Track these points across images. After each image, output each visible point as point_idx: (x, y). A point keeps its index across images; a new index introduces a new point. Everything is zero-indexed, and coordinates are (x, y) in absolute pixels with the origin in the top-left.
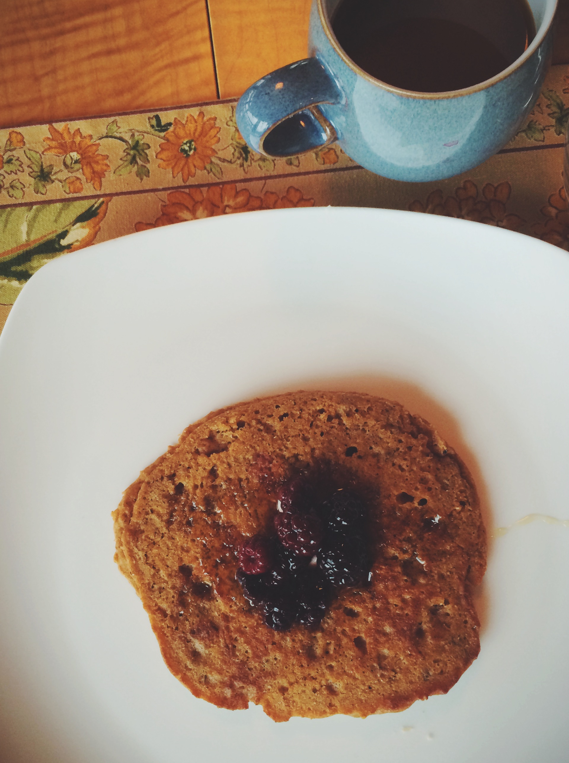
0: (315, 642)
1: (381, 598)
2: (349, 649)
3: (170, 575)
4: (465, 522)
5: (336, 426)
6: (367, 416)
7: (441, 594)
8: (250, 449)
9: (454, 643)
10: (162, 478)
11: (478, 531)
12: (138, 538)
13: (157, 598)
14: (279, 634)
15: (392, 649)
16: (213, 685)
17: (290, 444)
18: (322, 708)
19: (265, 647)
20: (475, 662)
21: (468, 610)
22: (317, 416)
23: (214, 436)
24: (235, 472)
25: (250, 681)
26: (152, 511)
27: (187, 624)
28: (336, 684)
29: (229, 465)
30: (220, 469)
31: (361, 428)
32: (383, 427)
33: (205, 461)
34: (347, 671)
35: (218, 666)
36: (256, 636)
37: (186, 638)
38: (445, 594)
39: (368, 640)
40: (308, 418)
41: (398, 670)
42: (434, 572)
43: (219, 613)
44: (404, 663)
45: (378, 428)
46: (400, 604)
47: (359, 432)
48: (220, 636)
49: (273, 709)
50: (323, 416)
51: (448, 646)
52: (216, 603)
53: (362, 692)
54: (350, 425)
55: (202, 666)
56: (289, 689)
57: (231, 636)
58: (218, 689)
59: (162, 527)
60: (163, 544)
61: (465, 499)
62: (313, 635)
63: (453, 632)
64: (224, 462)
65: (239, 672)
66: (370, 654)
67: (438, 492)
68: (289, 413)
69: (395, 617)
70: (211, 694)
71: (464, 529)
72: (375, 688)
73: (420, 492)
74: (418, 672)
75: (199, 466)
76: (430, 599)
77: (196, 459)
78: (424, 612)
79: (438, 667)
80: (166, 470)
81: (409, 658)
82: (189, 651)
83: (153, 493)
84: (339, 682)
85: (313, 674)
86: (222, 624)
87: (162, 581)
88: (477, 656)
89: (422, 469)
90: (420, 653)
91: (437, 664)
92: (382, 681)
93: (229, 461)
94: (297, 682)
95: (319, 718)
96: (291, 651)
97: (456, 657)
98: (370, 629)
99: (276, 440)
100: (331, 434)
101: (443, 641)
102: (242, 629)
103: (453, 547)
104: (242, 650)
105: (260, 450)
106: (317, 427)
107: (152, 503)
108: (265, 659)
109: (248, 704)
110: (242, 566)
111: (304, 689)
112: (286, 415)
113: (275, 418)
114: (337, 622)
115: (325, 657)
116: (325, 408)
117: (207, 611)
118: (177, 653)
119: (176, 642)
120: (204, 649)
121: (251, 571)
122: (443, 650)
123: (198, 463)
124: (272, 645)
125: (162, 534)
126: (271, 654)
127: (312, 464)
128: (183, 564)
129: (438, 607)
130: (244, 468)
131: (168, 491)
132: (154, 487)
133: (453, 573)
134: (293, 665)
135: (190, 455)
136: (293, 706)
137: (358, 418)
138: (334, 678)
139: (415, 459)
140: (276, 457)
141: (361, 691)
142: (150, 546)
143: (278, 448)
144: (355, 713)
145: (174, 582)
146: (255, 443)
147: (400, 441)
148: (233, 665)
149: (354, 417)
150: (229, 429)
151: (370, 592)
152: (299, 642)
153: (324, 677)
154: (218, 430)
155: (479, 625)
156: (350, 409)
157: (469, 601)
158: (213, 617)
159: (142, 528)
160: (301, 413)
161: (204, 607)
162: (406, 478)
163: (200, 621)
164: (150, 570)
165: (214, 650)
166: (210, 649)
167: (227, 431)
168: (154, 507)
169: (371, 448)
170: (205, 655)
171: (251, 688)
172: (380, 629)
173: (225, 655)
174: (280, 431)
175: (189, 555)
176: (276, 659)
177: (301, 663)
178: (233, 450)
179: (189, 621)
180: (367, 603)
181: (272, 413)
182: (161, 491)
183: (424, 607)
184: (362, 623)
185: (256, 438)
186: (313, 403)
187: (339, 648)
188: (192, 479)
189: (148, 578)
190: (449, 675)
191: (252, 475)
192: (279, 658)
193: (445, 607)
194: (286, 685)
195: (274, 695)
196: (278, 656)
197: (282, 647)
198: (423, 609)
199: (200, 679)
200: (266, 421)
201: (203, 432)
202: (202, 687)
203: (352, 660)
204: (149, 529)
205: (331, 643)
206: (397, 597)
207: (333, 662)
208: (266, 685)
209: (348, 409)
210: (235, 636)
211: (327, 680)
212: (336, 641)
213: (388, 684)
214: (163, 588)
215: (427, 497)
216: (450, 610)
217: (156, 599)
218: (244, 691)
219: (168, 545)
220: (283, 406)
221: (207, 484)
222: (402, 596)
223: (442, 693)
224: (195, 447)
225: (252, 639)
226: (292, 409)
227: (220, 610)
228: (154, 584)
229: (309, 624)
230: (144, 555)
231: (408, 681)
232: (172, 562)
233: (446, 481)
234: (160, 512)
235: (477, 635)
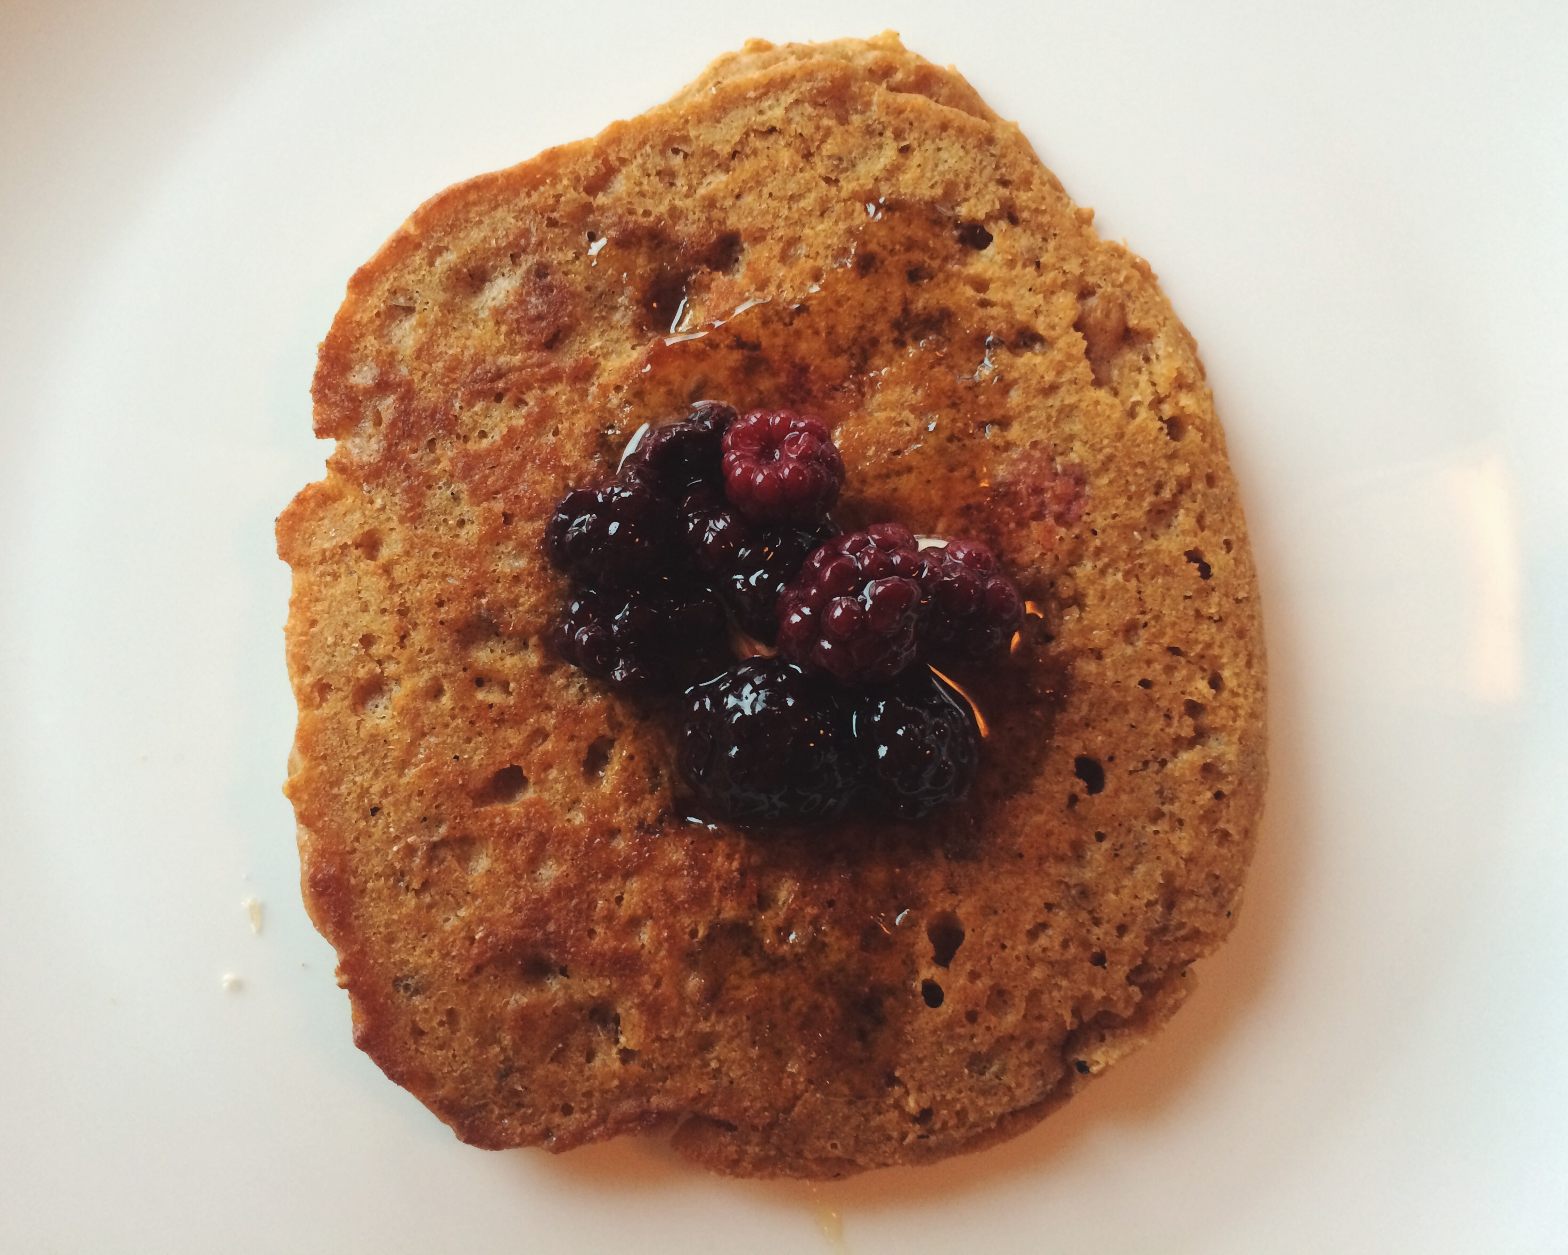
0: (510, 644)
1: (640, 855)
2: (491, 749)
3: (711, 203)
4: (867, 1120)
5: (1171, 731)
6: (1204, 829)
7: (653, 1041)
8: (1100, 457)
9: (504, 1075)
10: (1004, 183)
11: (839, 1158)
12: (823, 105)
13: (645, 163)
14: (536, 533)
15: (488, 884)
16: (385, 332)
17: (1117, 583)
18: (315, 661)
19: (497, 492)
20: (447, 1132)
21: (603, 1119)
22: (1203, 670)
23: (1132, 346)
24: (1028, 409)
25: (397, 444)
26: (905, 151)
27: (566, 255)
28: (386, 708)
29: (1052, 389)
30: (1038, 360)
31: (1166, 808)
32: (1169, 877)
33: (1061, 315)
34: (423, 743)
35: (442, 348)
36: (530, 464)
37: (524, 251)
38: (653, 1052)
39: (514, 808)
40: (1196, 642)
41: (428, 899)
42: (718, 1022)
43: (599, 352)
44: (447, 920)
45: (1166, 863)
46: (623, 912)
47: (1154, 803)
48: (530, 353)
49: (314, 512)
50: (1201, 687)
51: (496, 1056)
52: (628, 345)
53: (362, 786)
54: (1177, 774)
55: (442, 297)
56: (372, 563)
57: (530, 387)
58: (373, 345)
59: (858, 179)
60: (807, 183)
61: (938, 1126)
62: (533, 640)
63: (540, 1072)
64: (1059, 373)
65: (424, 410)
66: (476, 815)
67: (962, 1045)
68: (1212, 582)
69: (585, 897)
70: (359, 324)
71: (847, 1118)
72: (375, 826)
73: (964, 988)
74: (421, 962)
75: (1045, 297)
76: (639, 1006)
77: (1064, 286)
78: (600, 985)
79: (435, 1024)
80: (1030, 194)
81: (463, 934)
82: (487, 259)
83: (962, 153)
84: (393, 717)
85: (418, 637)
86: (566, 361)
87: (695, 182)
88: (467, 1141)
89: (1034, 996)
90: (478, 969)
91: (444, 1019)
92: (395, 849)
93: (1064, 389)
94: (393, 587)
95: (287, 651)
96: (485, 573)
97: (464, 1079)
98: (549, 816)
99: (1127, 538)
100: (1146, 712)
101: (513, 1040)
102: (551, 423)
103: (794, 1084)
104: (488, 421)
105: (1099, 488)
106: (1169, 669)
107: (930, 152)
108: (460, 491)
109: (328, 436)
110: (747, 421)
111: (373, 608)
112: (1205, 571)
113: (1196, 536)
114: (570, 715)
115: (468, 674)
116: (1225, 695)
117: (604, 318)
118: (481, 222)
119: (513, 221)
120: (491, 304)
121: (735, 446)
122: (485, 1041)
123: (1053, 293)
124: (504, 514)
125: (837, 181)
126: (476, 509)
127: (1055, 649)
128: (745, 245)
129: (611, 1026)
130: (1040, 435)
131: (966, 200)
132: (979, 157)
133: (715, 1077)
134: (444, 576)
135: (1077, 271)
136: (322, 575)
137: (1197, 798)
138: (402, 703)
139: (1066, 975)
140: (1077, 537)
141: (366, 785)
142: (798, 141)
143: (1104, 544)
144: (302, 764)
145: (691, 216)
146: (1119, 470)
147: (1122, 929)
148: (445, 391)
149: (1201, 788)
150: (1162, 390)
151: (660, 820)
152: (512, 597)
153: (406, 671)
154: (1153, 357)
155: (559, 1148)
156: (1225, 776)
157: (631, 1125)
158: (585, 334)
159: (856, 119)
160: (1210, 618)
161: (614, 308)
162: (1009, 943)
163: (574, 295)
164: (728, 141)
165: (488, 336)
166: (491, 324)
167: (1154, 384)
168: (916, 158)
169: (1100, 837)
170: (474, 306)
171: (376, 447)
172: (549, 847)
173: (474, 369)
174: (1157, 551)
175: (774, 263)
176: (461, 523)
177: (449, 600)
178: (1097, 403)
179: (573, 261)
180: (625, 812)
181: (1210, 527)
182: (967, 178)
183: (615, 986)
184: (567, 791)
185: (1136, 474)
186: (1241, 656)
187: (494, 721)
188: (1003, 272)
189: (703, 136)
190: (411, 1053)
191: (1021, 460)
192: (463, 532)
193: (614, 1051)
194: (385, 553)
195: (356, 518)
196: (471, 532)
197: (498, 544)
198: (608, 982)
199: (405, 291)
200: (1187, 509)
201: (1147, 312)
202: (378, 297)
203: (456, 757)
204: (852, 141)
205: (510, 694)
206: (646, 903)
207: (453, 698)
208: (385, 492)
209: (1225, 768)
210: (531, 398)
211: (398, 680)
212: (513, 710)
213: (386, 866)
214: (672, 184)
215: (947, 1008)
216: (605, 1064)
217: (639, 160)
218: (367, 426)
219: (801, 196)
220: (1232, 562)
221: (993, 318)
222: (646, 920)
223: (358, 1033)
224: (1100, 287)
225: (520, 452)
226: (1223, 591)
227: (606, 356)
228: (686, 156)
229: (566, 627)
230: (774, 123)
231: (394, 929)
232: (751, 210)
233: (994, 1068)
234: (904, 172)
235: (527, 1141)
